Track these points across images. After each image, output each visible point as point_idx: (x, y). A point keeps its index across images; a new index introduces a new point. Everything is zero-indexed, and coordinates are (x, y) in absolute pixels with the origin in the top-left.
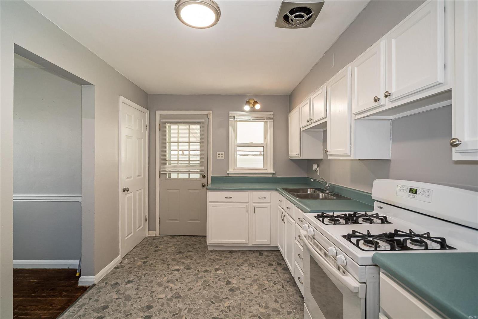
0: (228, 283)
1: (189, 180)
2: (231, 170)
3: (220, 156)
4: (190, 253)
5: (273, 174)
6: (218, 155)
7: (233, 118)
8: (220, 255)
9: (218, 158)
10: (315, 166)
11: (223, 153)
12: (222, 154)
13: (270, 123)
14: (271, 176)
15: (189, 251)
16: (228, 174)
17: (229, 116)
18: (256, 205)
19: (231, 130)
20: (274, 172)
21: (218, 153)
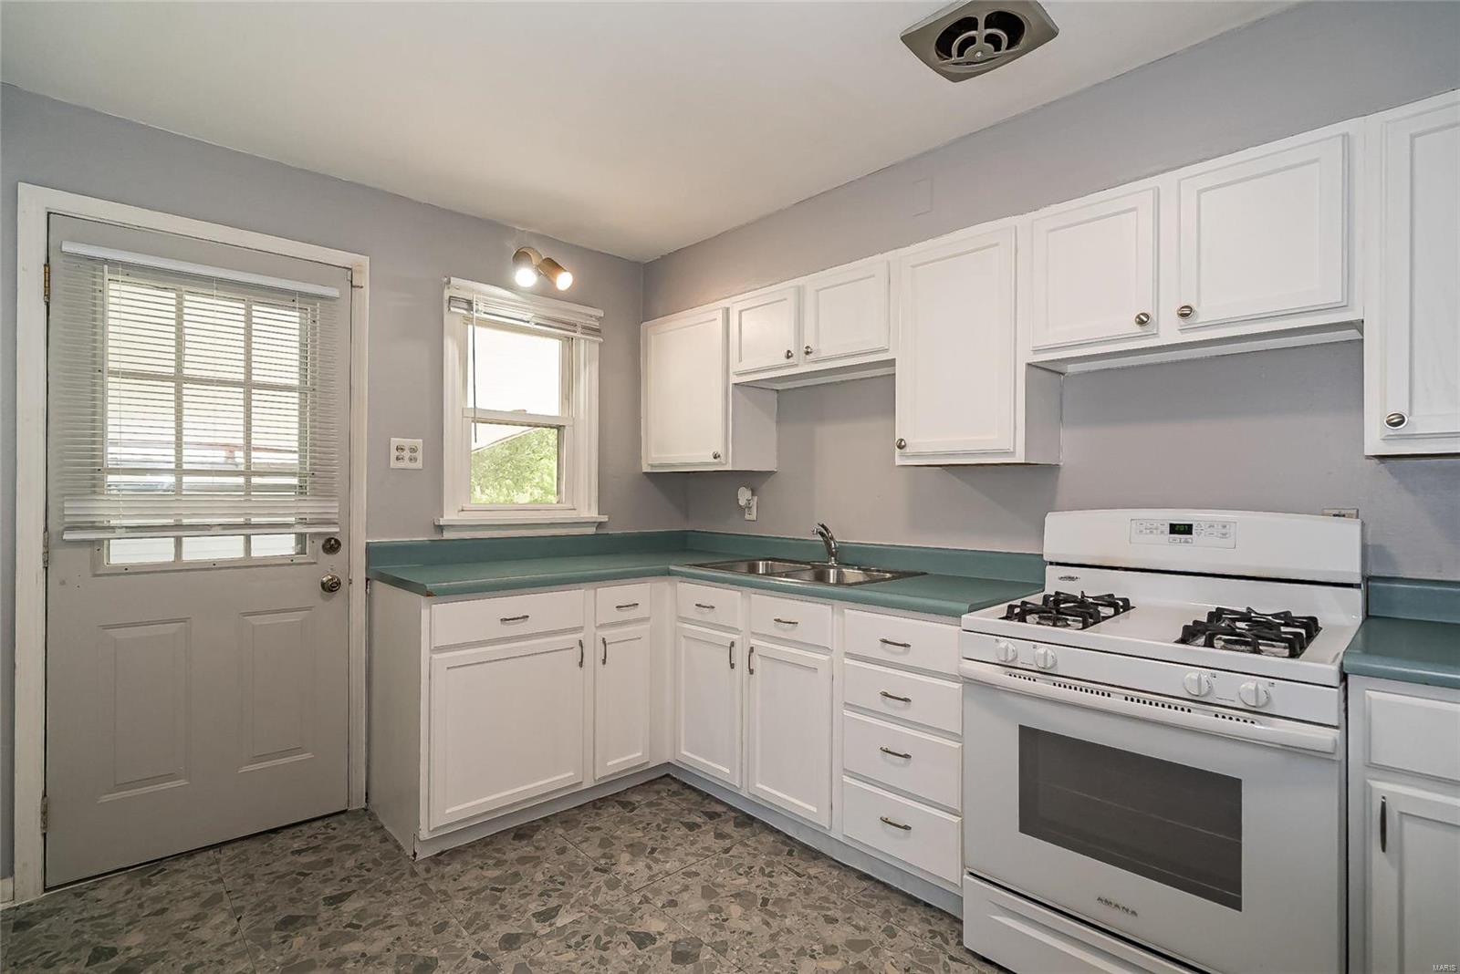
0: (643, 940)
1: (248, 565)
2: (450, 516)
3: (407, 454)
4: (349, 907)
5: (600, 525)
6: (394, 453)
7: (465, 306)
8: (491, 862)
9: (394, 464)
10: (744, 496)
11: (419, 442)
12: (413, 450)
13: (587, 349)
14: (591, 530)
15: (335, 900)
16: (440, 528)
17: (447, 294)
18: (608, 634)
19: (451, 349)
20: (604, 518)
21: (395, 441)
